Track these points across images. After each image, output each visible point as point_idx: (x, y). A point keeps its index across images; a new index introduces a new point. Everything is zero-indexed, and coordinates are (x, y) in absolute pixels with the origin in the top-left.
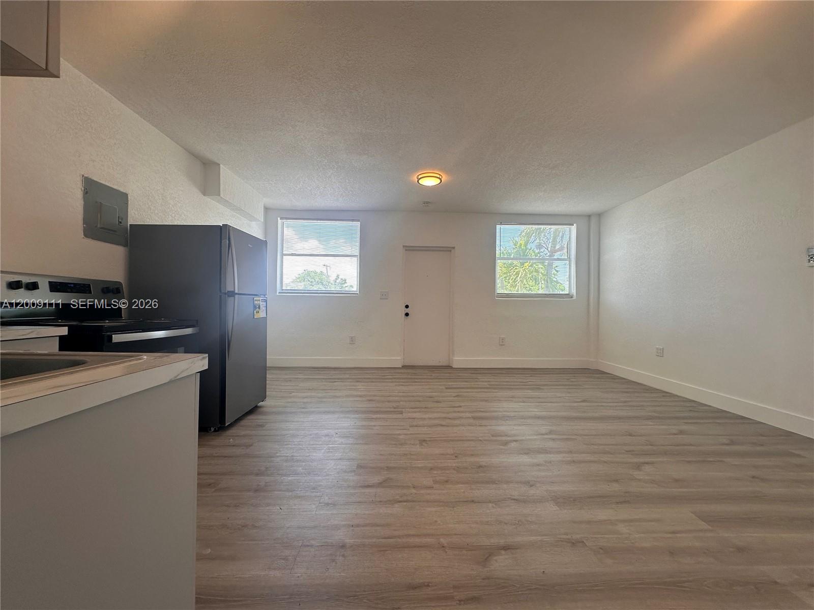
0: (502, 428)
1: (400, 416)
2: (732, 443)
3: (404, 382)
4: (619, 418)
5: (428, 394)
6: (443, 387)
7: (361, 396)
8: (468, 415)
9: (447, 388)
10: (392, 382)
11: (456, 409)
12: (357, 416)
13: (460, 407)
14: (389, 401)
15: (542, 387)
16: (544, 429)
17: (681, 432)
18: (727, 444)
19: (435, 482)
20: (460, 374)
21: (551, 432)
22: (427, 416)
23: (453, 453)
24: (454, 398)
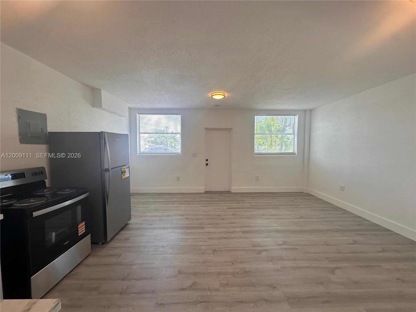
0: (258, 240)
1: (202, 231)
2: (384, 251)
3: (206, 204)
4: (321, 231)
5: (218, 213)
6: (226, 208)
7: (182, 215)
8: (239, 229)
9: (228, 208)
10: (199, 204)
11: (233, 225)
12: (180, 231)
13: (235, 223)
14: (197, 219)
15: (278, 207)
16: (280, 241)
17: (355, 242)
18: (380, 252)
19: (221, 285)
20: (235, 198)
21: (284, 243)
22: (216, 231)
23: (230, 261)
24: (232, 216)
